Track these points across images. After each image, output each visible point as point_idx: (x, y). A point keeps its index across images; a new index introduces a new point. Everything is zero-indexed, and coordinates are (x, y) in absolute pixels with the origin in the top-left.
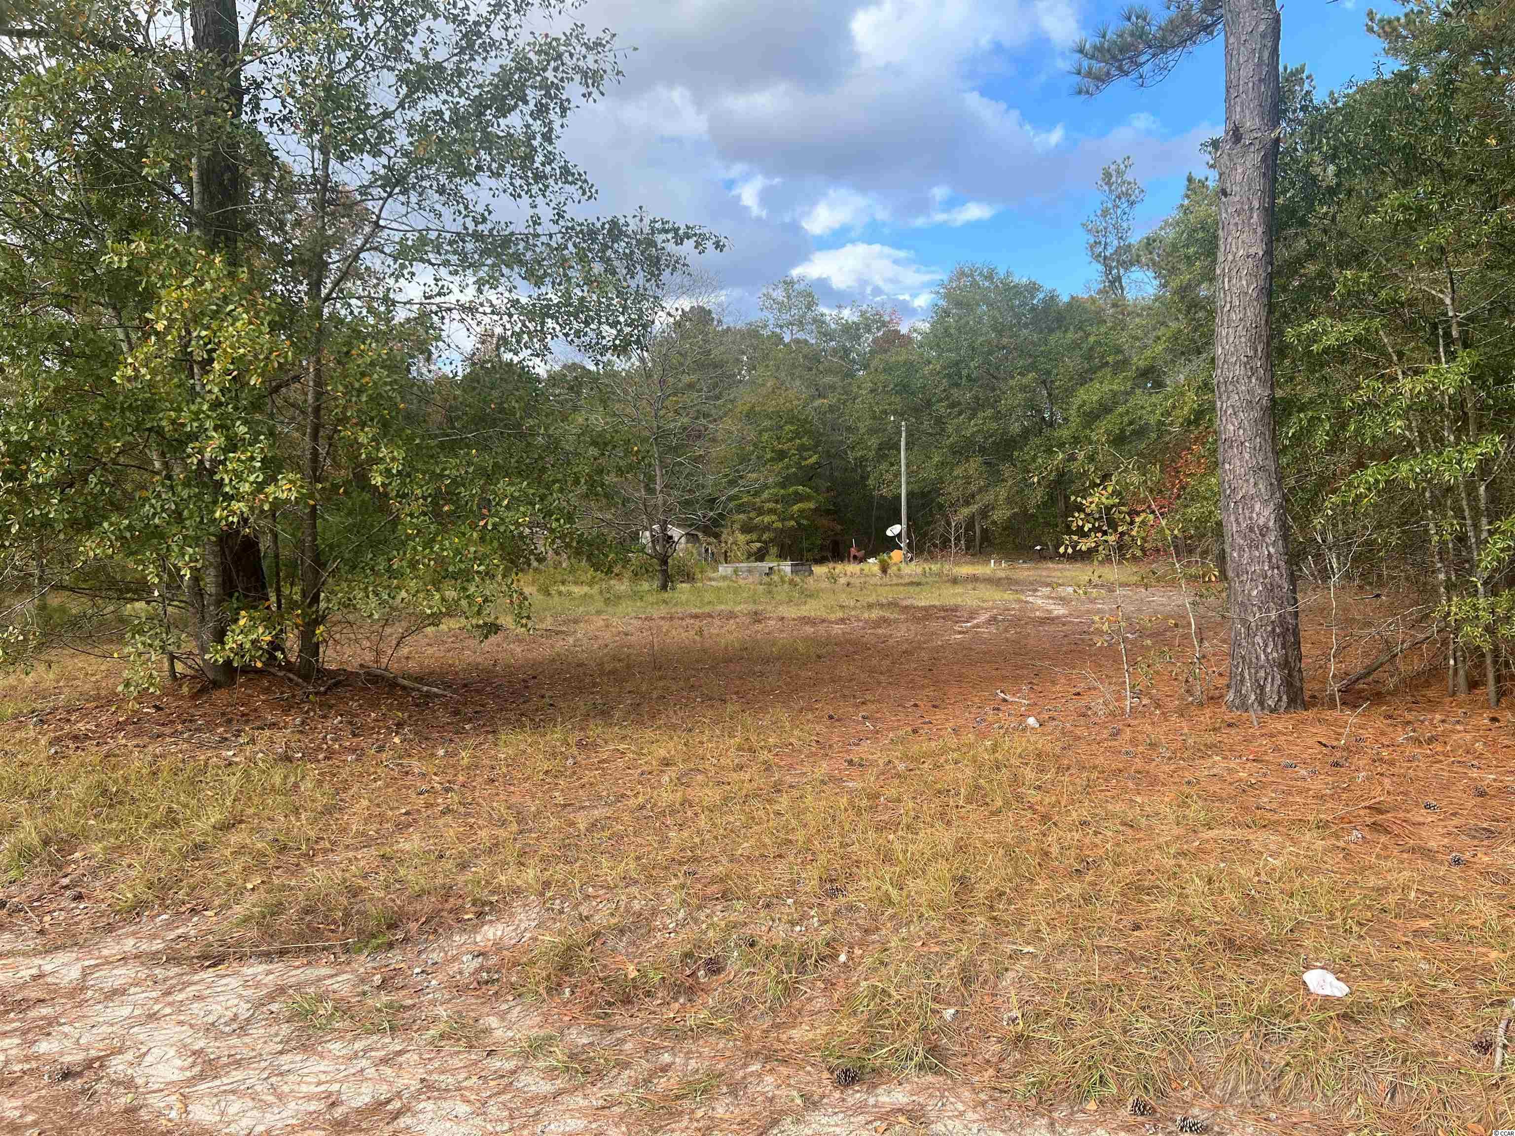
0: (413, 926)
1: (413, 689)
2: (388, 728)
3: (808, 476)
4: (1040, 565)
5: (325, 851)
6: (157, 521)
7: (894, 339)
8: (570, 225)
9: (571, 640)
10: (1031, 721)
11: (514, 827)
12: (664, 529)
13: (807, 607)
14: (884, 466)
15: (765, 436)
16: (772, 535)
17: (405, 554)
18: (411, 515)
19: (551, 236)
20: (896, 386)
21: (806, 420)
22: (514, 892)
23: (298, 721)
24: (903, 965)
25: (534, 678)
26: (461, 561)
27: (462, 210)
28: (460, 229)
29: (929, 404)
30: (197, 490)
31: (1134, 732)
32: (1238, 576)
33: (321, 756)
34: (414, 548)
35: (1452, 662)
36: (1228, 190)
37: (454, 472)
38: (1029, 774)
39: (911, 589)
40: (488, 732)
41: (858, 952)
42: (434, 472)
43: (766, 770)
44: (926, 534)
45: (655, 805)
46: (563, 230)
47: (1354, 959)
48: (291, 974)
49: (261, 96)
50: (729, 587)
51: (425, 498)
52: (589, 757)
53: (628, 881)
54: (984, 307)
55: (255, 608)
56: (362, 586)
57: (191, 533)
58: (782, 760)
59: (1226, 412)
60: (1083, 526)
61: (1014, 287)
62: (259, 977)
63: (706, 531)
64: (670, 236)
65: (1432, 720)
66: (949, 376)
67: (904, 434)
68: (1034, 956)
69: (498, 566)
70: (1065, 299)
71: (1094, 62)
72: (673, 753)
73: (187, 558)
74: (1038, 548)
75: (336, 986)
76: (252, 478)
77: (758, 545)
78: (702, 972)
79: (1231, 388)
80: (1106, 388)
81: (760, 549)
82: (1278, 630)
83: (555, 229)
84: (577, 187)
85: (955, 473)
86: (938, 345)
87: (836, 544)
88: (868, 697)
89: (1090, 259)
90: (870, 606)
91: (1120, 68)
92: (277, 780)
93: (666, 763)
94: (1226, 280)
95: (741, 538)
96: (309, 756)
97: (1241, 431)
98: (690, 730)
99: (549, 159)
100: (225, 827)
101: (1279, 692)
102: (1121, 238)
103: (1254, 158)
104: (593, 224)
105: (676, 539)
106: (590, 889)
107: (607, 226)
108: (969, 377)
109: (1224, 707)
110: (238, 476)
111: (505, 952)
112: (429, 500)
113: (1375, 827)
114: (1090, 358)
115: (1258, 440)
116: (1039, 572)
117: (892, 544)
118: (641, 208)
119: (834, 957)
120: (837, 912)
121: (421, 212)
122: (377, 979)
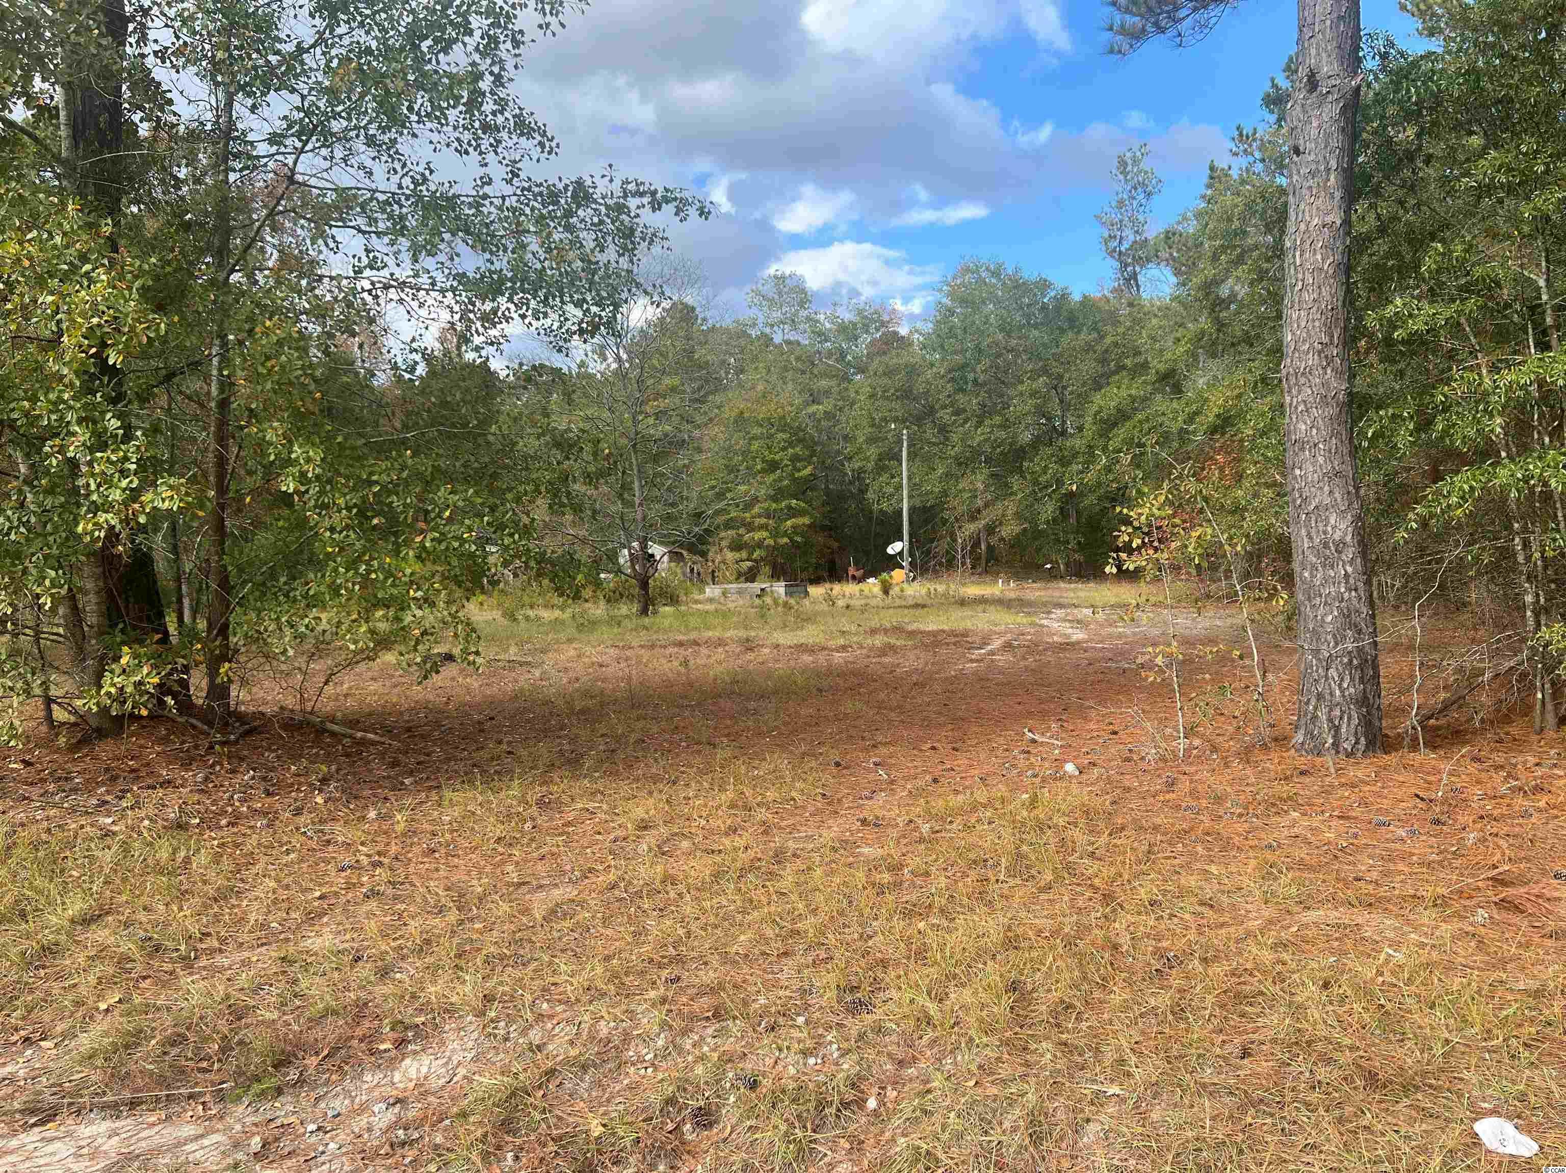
0: (312, 1061)
1: (344, 736)
2: (311, 785)
3: (802, 489)
4: (1053, 585)
5: (212, 952)
6: (13, 537)
7: (893, 341)
8: (526, 185)
9: (537, 673)
10: (1070, 768)
11: (453, 916)
12: (644, 547)
13: (805, 633)
14: (884, 477)
15: (755, 446)
16: (763, 554)
17: (323, 576)
18: (332, 530)
19: (503, 198)
20: (896, 391)
21: (799, 428)
22: (447, 1011)
23: (200, 776)
24: (952, 1115)
25: (492, 719)
26: (393, 585)
27: (399, 168)
28: (394, 188)
29: (932, 411)
30: (63, 499)
31: (1191, 782)
32: (1309, 599)
33: (224, 822)
34: (335, 570)
35: (1539, 696)
36: (1301, 149)
37: (384, 477)
38: (1079, 836)
39: (918, 612)
40: (430, 788)
41: (891, 1094)
42: (359, 477)
43: (765, 833)
44: (928, 552)
45: (630, 883)
46: (519, 192)
47: (1533, 1099)
48: (143, 1134)
49: (150, 24)
50: (716, 611)
51: (349, 509)
52: (551, 819)
53: (593, 992)
54: (991, 306)
55: (141, 642)
56: (273, 616)
57: (55, 551)
58: (782, 819)
59: (1296, 408)
60: (1131, 541)
61: (1024, 283)
62: (100, 1141)
63: (692, 549)
64: (646, 200)
65: (1525, 762)
66: (952, 380)
67: (905, 444)
68: (1123, 1100)
69: (438, 591)
70: (1076, 297)
71: (1127, 17)
72: (652, 812)
73: (47, 583)
74: (1048, 566)
75: (198, 1155)
76: (124, 483)
77: (749, 564)
78: (688, 1126)
79: (1302, 380)
80: (1124, 393)
81: (750, 569)
82: (1355, 662)
83: (508, 190)
84: (536, 142)
85: (960, 486)
86: (942, 347)
87: (832, 562)
88: (880, 738)
89: (1105, 254)
90: (873, 632)
91: (1156, 24)
92: (164, 855)
93: (644, 826)
94: (1298, 254)
95: (730, 556)
96: (209, 822)
97: (1314, 431)
98: (674, 783)
99: (502, 105)
100: (87, 921)
101: (1356, 733)
102: (1137, 232)
103: (1331, 110)
104: (554, 185)
105: (658, 558)
106: (545, 1006)
107: (571, 188)
108: (975, 381)
109: (1293, 751)
110: (106, 481)
111: (431, 1099)
112: (355, 511)
113: (1505, 904)
114: (1103, 361)
115: (1334, 441)
116: (1050, 591)
117: (893, 562)
118: (610, 166)
119: (861, 1103)
120: (861, 1036)
121: (348, 168)
122: (256, 1143)
